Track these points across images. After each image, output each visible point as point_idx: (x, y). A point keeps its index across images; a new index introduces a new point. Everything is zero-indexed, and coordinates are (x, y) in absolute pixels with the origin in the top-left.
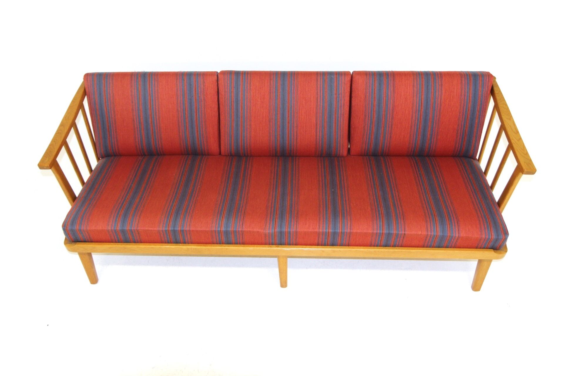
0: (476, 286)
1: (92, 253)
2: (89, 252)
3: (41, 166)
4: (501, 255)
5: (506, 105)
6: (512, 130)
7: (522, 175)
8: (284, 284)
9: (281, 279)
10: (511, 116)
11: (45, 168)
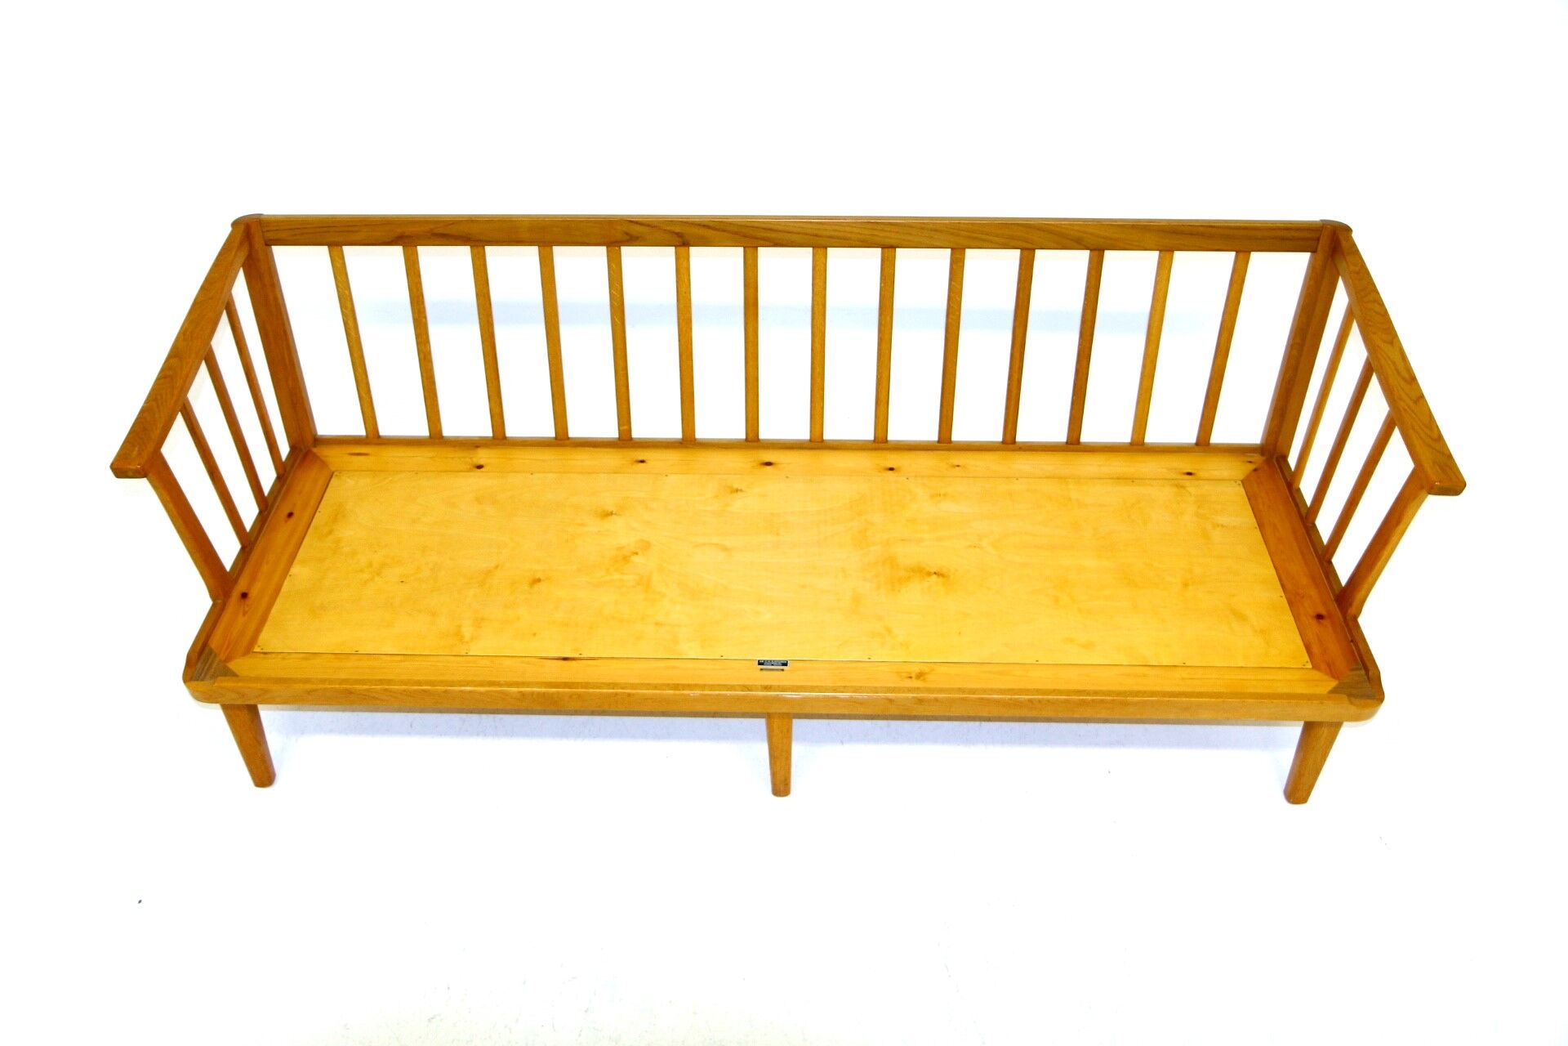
0: (1298, 789)
1: (260, 707)
2: (252, 702)
3: (122, 468)
4: (1367, 711)
5: (1381, 304)
6: (1399, 373)
7: (1426, 497)
8: (781, 787)
9: (774, 774)
10: (1395, 336)
11: (130, 474)
